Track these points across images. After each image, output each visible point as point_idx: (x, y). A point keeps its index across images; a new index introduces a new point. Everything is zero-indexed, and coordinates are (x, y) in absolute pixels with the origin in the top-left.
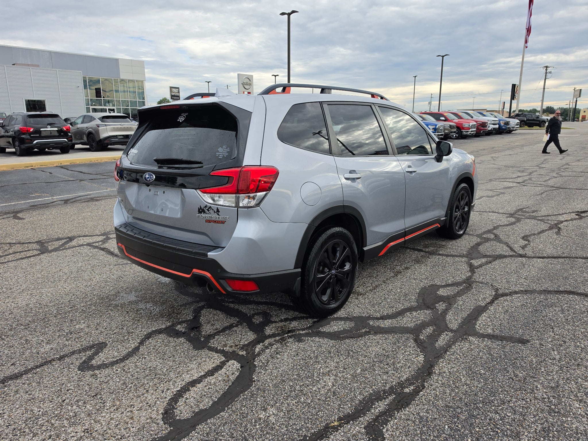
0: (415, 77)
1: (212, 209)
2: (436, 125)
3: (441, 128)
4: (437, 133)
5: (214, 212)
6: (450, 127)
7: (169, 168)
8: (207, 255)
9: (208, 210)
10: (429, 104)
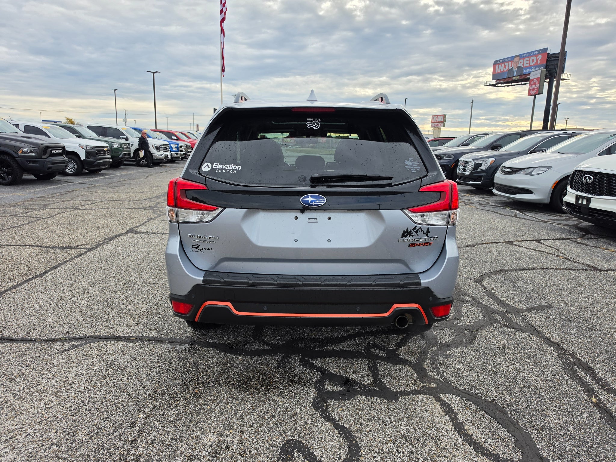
0: (115, 90)
1: (422, 230)
2: (178, 144)
3: (182, 147)
4: (180, 152)
5: (424, 233)
6: (187, 147)
7: (329, 187)
8: (420, 284)
9: (416, 232)
10: (124, 121)
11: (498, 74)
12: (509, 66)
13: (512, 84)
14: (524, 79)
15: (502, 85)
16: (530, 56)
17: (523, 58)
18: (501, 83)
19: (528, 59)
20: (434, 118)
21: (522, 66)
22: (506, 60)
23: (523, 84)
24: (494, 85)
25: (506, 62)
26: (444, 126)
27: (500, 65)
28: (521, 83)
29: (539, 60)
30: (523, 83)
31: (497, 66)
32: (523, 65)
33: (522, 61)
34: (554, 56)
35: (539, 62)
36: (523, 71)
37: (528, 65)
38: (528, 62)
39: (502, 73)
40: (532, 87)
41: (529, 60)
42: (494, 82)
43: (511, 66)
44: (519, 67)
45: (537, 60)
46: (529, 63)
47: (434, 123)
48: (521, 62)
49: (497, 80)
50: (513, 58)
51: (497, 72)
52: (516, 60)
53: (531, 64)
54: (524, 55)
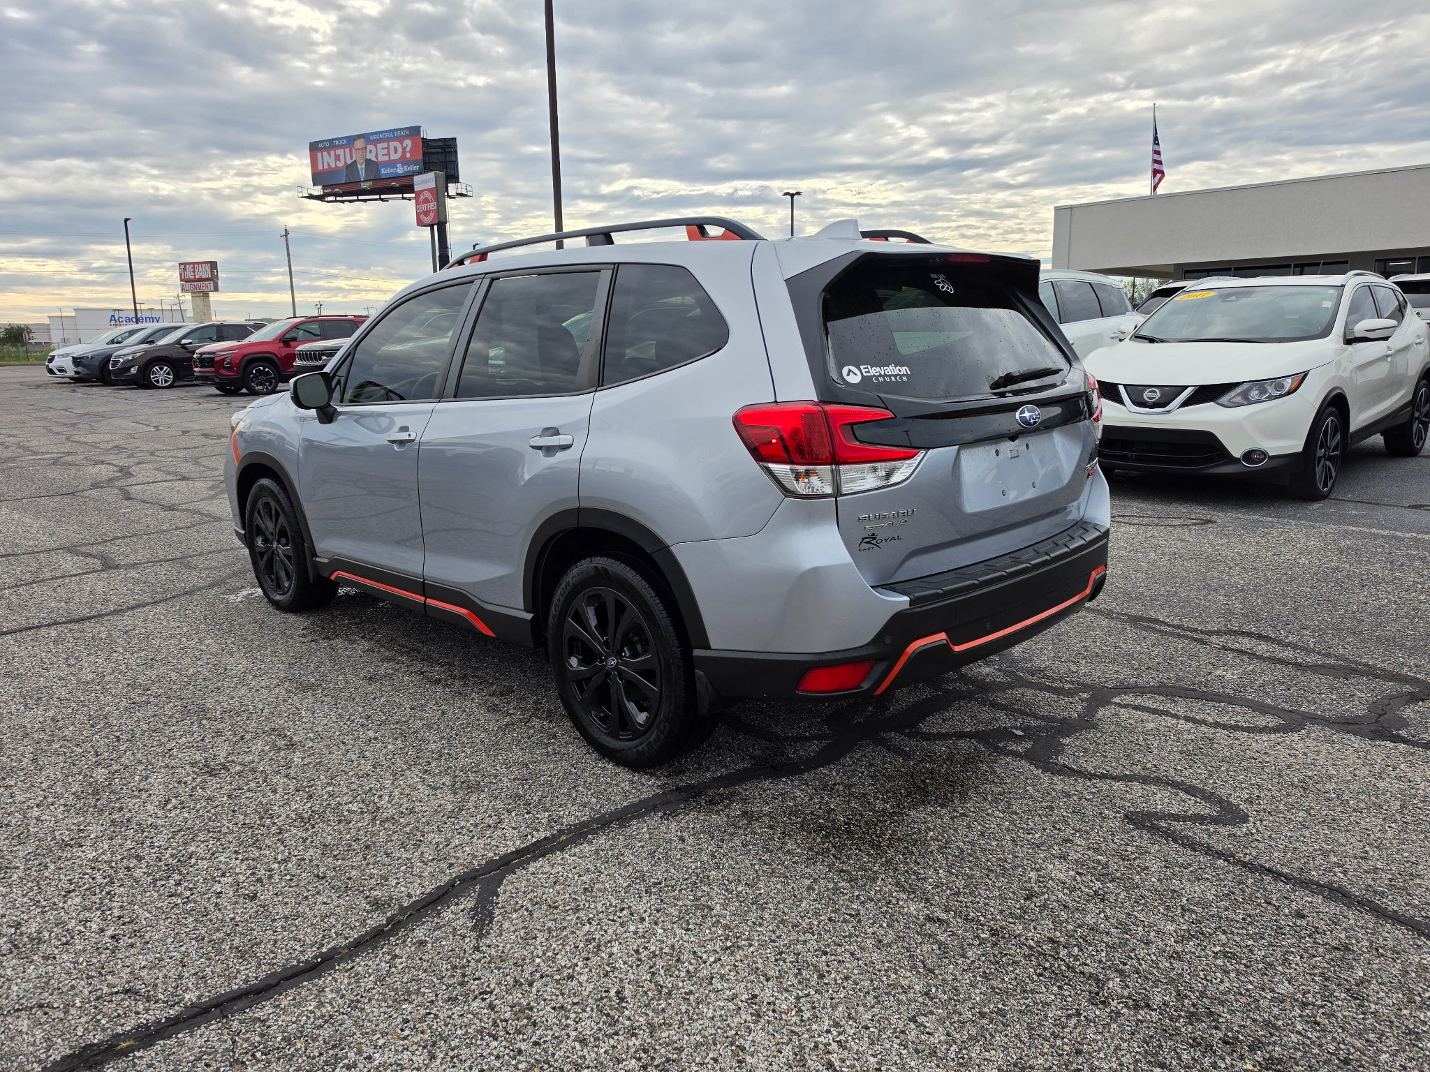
11: (324, 172)
12: (345, 157)
13: (360, 198)
14: (386, 188)
15: (338, 199)
16: (388, 140)
17: (375, 143)
18: (336, 195)
19: (385, 145)
20: (185, 269)
21: (375, 159)
22: (337, 143)
23: (383, 200)
24: (320, 198)
25: (339, 147)
26: (216, 289)
27: (325, 154)
28: (378, 197)
29: (408, 150)
30: (382, 197)
31: (319, 155)
32: (376, 156)
33: (370, 147)
34: (434, 144)
35: (408, 155)
36: (379, 171)
37: (386, 158)
38: (385, 152)
39: (331, 172)
40: (423, 207)
41: (388, 148)
42: (318, 191)
43: (351, 158)
44: (368, 162)
45: (404, 149)
46: (388, 154)
47: (188, 281)
48: (371, 151)
49: (324, 187)
50: (351, 140)
51: (320, 167)
52: (359, 144)
53: (394, 157)
54: (375, 137)
